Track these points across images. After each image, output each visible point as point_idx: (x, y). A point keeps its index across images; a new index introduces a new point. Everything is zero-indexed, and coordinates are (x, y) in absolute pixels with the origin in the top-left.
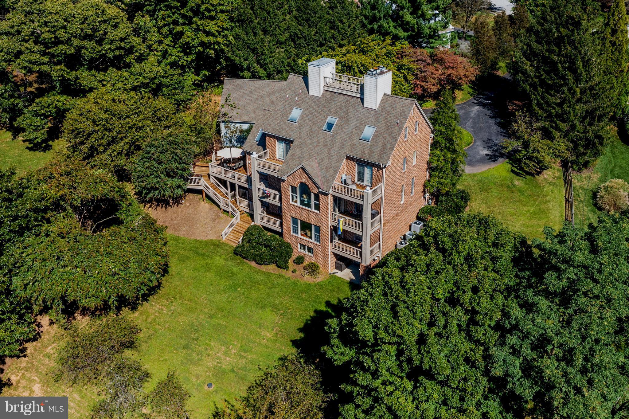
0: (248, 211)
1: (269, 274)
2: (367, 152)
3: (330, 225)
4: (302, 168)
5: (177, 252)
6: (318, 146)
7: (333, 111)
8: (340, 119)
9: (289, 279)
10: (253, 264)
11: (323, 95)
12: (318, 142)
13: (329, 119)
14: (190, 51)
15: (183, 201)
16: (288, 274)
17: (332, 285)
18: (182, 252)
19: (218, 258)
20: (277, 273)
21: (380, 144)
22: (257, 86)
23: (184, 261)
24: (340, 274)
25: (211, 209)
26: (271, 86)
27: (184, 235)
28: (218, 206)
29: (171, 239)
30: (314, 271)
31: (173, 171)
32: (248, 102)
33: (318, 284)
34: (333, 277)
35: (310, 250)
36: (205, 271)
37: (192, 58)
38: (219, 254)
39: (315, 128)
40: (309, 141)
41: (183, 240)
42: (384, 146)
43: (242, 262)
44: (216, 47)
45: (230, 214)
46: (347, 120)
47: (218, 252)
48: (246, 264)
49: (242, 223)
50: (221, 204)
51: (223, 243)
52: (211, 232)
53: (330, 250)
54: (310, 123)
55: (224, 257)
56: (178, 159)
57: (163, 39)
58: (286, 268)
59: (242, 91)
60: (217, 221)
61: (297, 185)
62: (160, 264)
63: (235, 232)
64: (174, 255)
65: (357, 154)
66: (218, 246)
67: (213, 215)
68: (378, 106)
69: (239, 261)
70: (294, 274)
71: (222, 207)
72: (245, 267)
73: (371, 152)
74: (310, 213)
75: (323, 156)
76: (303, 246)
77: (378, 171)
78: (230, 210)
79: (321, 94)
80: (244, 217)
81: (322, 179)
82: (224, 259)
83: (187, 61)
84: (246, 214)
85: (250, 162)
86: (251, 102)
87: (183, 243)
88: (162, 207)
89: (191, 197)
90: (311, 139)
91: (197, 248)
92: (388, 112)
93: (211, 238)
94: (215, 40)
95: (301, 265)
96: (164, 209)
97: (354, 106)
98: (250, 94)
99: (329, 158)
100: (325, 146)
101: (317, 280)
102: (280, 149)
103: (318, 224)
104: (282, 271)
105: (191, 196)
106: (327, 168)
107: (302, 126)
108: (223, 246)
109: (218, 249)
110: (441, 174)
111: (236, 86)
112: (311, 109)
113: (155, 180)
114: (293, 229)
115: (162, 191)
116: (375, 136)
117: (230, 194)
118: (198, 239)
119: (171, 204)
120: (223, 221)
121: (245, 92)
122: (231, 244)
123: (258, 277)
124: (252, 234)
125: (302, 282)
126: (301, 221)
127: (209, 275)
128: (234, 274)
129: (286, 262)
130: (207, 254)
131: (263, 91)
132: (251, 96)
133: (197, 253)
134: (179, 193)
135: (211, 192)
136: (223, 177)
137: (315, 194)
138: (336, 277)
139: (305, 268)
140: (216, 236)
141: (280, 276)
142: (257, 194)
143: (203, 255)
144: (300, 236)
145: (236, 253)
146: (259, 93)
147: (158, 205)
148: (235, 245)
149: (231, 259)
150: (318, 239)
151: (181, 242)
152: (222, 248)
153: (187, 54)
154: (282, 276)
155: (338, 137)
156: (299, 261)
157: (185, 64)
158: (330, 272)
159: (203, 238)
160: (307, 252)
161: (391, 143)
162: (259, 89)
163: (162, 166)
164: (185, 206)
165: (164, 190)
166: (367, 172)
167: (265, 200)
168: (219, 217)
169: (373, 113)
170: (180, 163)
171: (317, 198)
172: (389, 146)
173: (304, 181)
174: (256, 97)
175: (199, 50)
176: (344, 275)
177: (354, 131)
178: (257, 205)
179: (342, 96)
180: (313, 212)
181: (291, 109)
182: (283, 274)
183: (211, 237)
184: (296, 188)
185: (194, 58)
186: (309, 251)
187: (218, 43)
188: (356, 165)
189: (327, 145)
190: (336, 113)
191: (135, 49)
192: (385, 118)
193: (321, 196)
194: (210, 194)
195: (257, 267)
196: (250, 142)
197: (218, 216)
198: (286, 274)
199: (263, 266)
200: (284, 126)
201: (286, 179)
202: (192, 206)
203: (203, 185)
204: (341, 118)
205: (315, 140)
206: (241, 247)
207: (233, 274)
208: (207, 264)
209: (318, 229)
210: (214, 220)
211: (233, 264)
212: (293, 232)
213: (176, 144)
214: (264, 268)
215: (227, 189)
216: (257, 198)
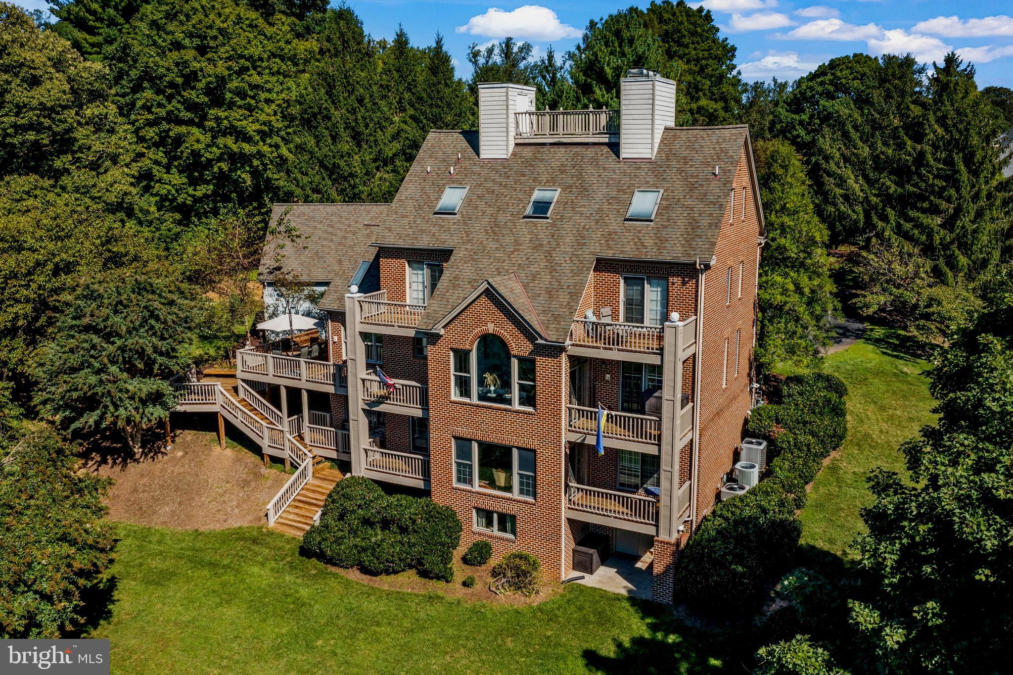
0: (334, 455)
1: (402, 597)
2: (649, 242)
3: (563, 441)
4: (487, 293)
5: (141, 565)
6: (518, 250)
7: (544, 178)
8: (564, 190)
9: (459, 602)
10: (354, 575)
11: (514, 154)
12: (517, 243)
13: (537, 195)
14: (201, 175)
15: (168, 448)
16: (455, 591)
17: (581, 609)
18: (156, 564)
19: (256, 570)
20: (423, 592)
21: (682, 222)
22: (344, 214)
23: (158, 584)
24: (589, 581)
25: (238, 460)
26: (372, 214)
27: (164, 523)
28: (256, 449)
29: (127, 536)
30: (525, 574)
31: (141, 353)
32: (325, 243)
33: (540, 609)
34: (573, 588)
35: (507, 522)
36: (221, 604)
37: (204, 191)
38: (260, 558)
39: (502, 218)
40: (492, 245)
41: (162, 535)
42: (694, 225)
43: (322, 574)
44: (256, 163)
45: (288, 465)
46: (584, 191)
47: (256, 554)
48: (335, 576)
49: (317, 482)
50: (265, 444)
51: (271, 533)
52: (236, 511)
53: (564, 514)
54: (489, 211)
55: (273, 564)
56: (157, 326)
57: (144, 150)
58: (445, 577)
59: (312, 224)
60: (253, 484)
61: (472, 343)
62: (69, 565)
63: (301, 505)
64: (132, 571)
65: (627, 251)
66: (255, 541)
67: (242, 473)
68: (656, 150)
69: (313, 572)
70: (470, 590)
71: (267, 451)
72: (333, 583)
73: (661, 241)
74: (510, 417)
75: (534, 269)
76: (487, 516)
77: (684, 283)
78: (286, 454)
79: (510, 151)
80: (323, 469)
81: (542, 317)
82: (272, 569)
83: (193, 196)
84: (328, 464)
85: (336, 339)
86: (331, 244)
87: (159, 542)
88: (114, 463)
89: (189, 438)
90: (497, 241)
91: (200, 550)
92: (685, 158)
93: (234, 523)
94: (254, 149)
95: (484, 567)
96: (117, 468)
97: (595, 162)
98: (330, 230)
99: (552, 270)
100: (538, 247)
101: (536, 601)
102: (414, 286)
103: (533, 444)
104: (437, 587)
105: (188, 436)
106: (549, 292)
107: (470, 219)
108: (268, 540)
109: (256, 548)
110: (791, 326)
111: (299, 217)
112: (489, 184)
113: (93, 379)
114: (459, 472)
115: (111, 408)
116: (664, 208)
117: (286, 424)
118: (202, 529)
119: (137, 456)
120: (269, 483)
121: (318, 226)
122: (291, 533)
123: (371, 606)
124: (347, 497)
125: (496, 607)
126: (480, 444)
127: (230, 612)
128: (303, 605)
129: (446, 559)
130: (226, 562)
131: (356, 222)
132: (332, 233)
133: (197, 562)
134: (156, 415)
135: (239, 415)
136: (270, 379)
137: (521, 360)
138: (582, 589)
139: (495, 573)
140: (250, 518)
141: (431, 599)
142: (361, 396)
143: (213, 565)
144: (477, 488)
145: (305, 552)
146: (349, 226)
147: (104, 461)
148: (300, 535)
149: (292, 567)
150: (530, 486)
151: (154, 539)
152: (267, 545)
153: (194, 182)
154: (438, 597)
155: (568, 226)
156: (480, 554)
157: (188, 202)
158: (563, 578)
159: (218, 527)
160: (495, 531)
161: (711, 215)
162: (348, 219)
163: (113, 343)
164: (174, 458)
165: (116, 407)
166: (652, 295)
167: (382, 408)
168: (257, 476)
169: (645, 166)
170: (163, 338)
171: (528, 369)
172: (705, 222)
173: (491, 328)
174: (340, 234)
175: (220, 168)
176: (600, 582)
177: (605, 207)
178: (359, 427)
179: (562, 149)
180: (518, 412)
181: (441, 192)
182: (440, 593)
183: (239, 521)
184: (467, 353)
185: (209, 192)
186: (503, 528)
187: (260, 155)
188: (622, 282)
189: (541, 245)
190: (552, 182)
191: (77, 145)
192: (681, 172)
193: (540, 361)
194: (238, 422)
195: (365, 583)
196: (336, 292)
197: (255, 474)
198: (446, 591)
199: (384, 577)
200: (424, 227)
201: (442, 332)
202: (191, 456)
203: (220, 400)
204: (566, 188)
205: (508, 240)
206: (320, 533)
207: (300, 604)
208: (224, 585)
209: (530, 458)
210: (245, 483)
211: (299, 581)
212: (459, 480)
213: (153, 292)
214: (385, 582)
215: (279, 408)
216: (361, 405)
